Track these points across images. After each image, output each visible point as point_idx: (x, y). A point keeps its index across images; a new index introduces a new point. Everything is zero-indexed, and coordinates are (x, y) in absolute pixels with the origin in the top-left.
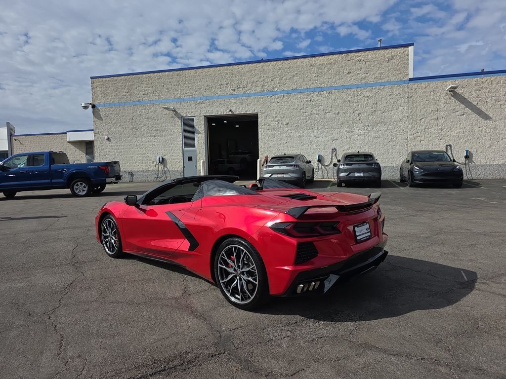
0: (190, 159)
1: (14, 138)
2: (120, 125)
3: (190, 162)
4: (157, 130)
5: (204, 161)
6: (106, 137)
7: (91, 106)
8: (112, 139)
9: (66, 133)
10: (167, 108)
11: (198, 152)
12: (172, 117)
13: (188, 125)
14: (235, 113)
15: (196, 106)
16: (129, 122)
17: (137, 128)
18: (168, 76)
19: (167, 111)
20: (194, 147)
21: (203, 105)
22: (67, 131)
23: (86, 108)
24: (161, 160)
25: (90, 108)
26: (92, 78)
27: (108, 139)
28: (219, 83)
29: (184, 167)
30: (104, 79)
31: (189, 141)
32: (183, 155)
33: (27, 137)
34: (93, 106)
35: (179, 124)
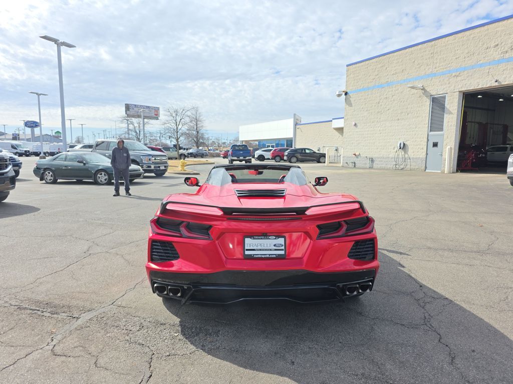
0: (435, 145)
1: (298, 127)
2: (367, 111)
3: (435, 148)
4: (402, 112)
5: (451, 148)
6: (354, 123)
7: (344, 93)
8: (358, 124)
9: (331, 121)
10: (413, 88)
11: (445, 136)
12: (420, 97)
13: (438, 103)
14: (503, 83)
15: (451, 80)
16: (375, 106)
17: (382, 111)
18: (420, 49)
19: (414, 91)
20: (442, 130)
21: (459, 78)
22: (333, 119)
23: (339, 95)
24: (402, 146)
25: (343, 96)
26: (347, 66)
27: (355, 125)
28: (485, 46)
29: (427, 154)
30: (358, 65)
31: (436, 124)
32: (428, 140)
33: (306, 125)
34: (346, 94)
35: (427, 104)
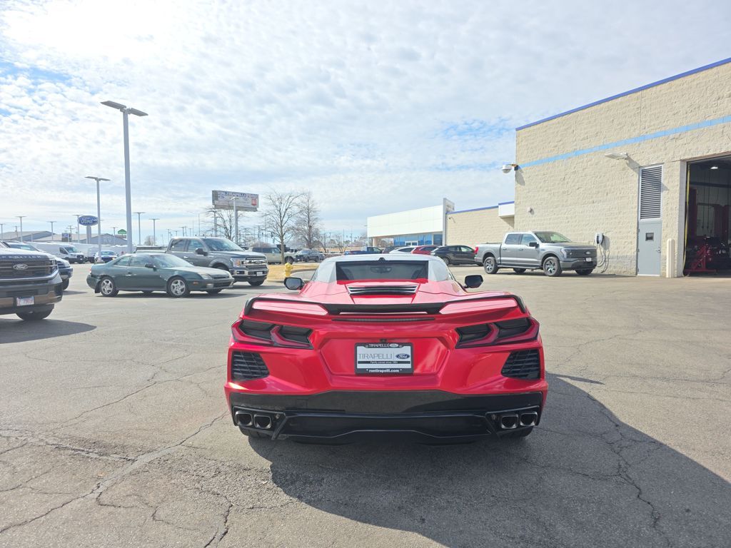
0: (649, 238)
1: (449, 216)
2: (547, 191)
3: (649, 242)
4: (599, 192)
5: (673, 242)
6: (529, 209)
7: (513, 168)
8: (535, 211)
9: (497, 207)
10: (612, 157)
11: (664, 224)
12: (624, 169)
13: (651, 179)
15: (667, 144)
16: (558, 184)
17: (570, 191)
18: (621, 103)
19: (614, 161)
20: (658, 216)
21: (680, 142)
22: (500, 204)
23: (507, 171)
24: (600, 239)
25: (513, 171)
26: (517, 129)
27: (531, 211)
28: (715, 96)
29: (638, 250)
30: (532, 128)
31: (649, 207)
32: (638, 230)
33: (461, 214)
34: (517, 168)
35: (634, 180)
